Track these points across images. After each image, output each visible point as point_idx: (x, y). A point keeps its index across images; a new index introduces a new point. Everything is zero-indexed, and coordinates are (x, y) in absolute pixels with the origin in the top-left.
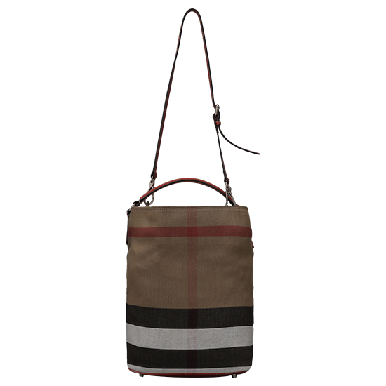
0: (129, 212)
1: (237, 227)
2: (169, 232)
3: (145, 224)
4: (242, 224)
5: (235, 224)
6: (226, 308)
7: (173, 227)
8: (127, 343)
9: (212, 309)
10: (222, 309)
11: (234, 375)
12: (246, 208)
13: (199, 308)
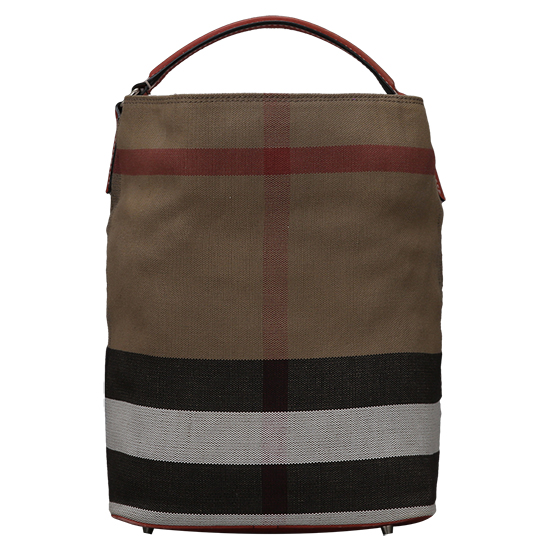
0: (119, 107)
1: (394, 148)
2: (214, 161)
3: (155, 140)
4: (408, 140)
5: (388, 142)
6: (363, 359)
7: (225, 151)
8: (108, 449)
9: (325, 360)
10: (351, 359)
11: (387, 528)
12: (419, 101)
13: (290, 357)
